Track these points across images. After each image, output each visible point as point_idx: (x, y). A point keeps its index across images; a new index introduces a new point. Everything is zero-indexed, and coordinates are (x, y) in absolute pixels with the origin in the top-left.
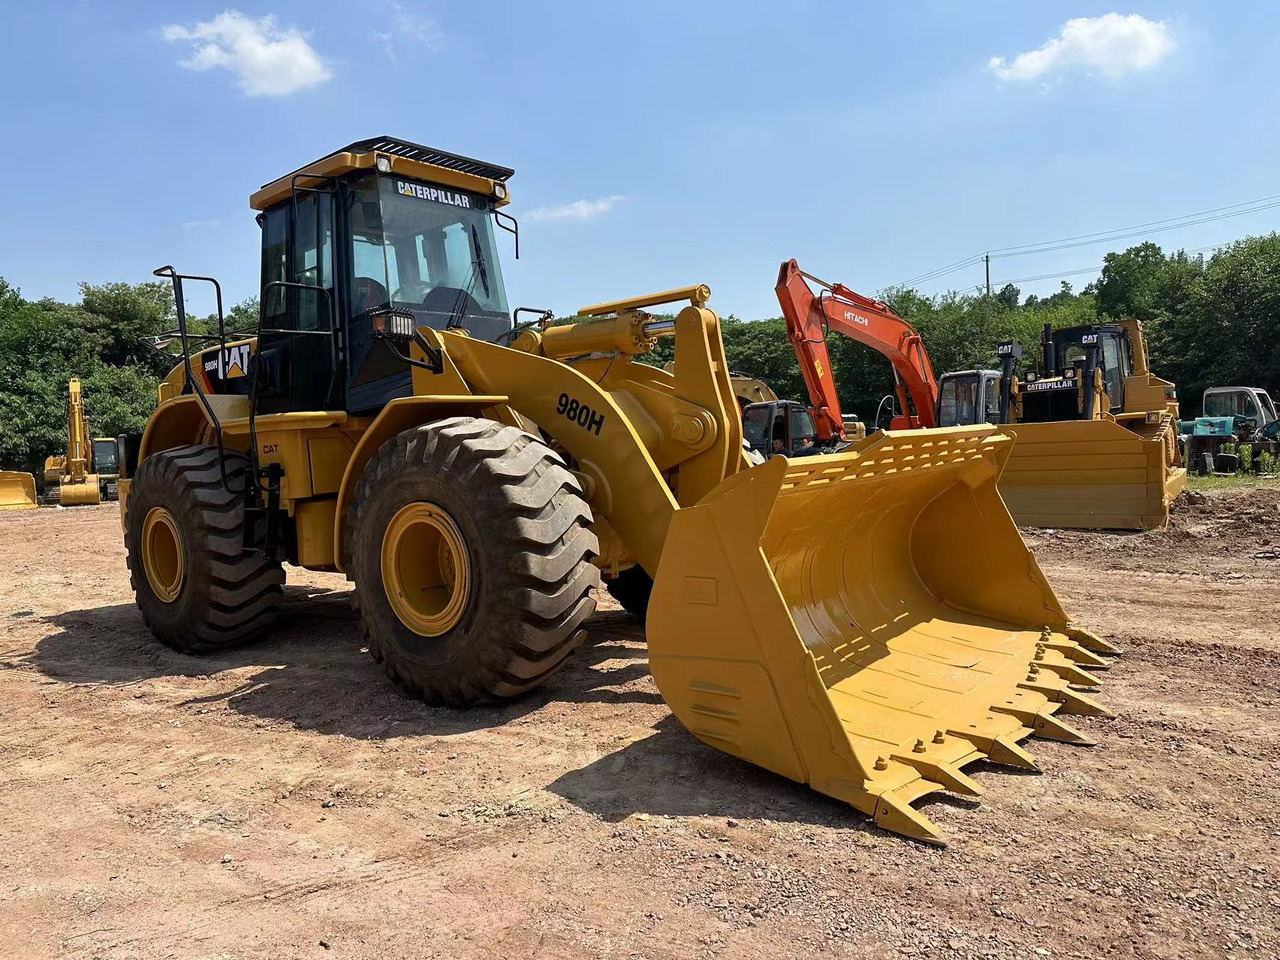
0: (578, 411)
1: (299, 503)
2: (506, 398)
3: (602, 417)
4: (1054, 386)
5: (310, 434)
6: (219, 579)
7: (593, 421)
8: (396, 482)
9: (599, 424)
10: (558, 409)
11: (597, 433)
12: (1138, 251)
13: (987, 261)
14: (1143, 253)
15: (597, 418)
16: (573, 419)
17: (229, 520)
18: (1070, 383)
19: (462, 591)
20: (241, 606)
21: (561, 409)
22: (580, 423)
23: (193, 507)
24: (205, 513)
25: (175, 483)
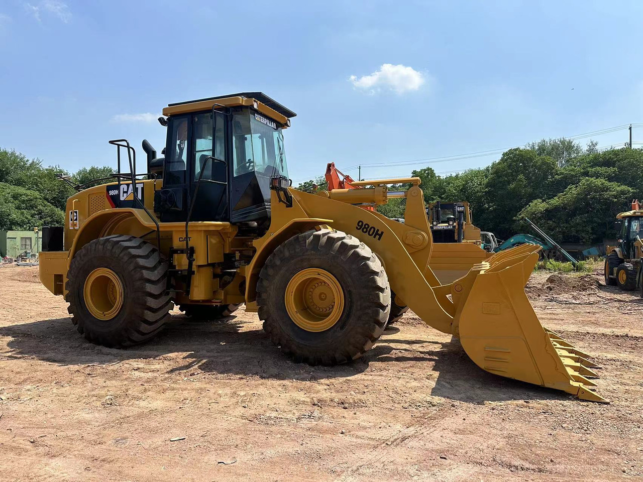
0: (368, 229)
1: (199, 266)
2: (333, 221)
3: (382, 233)
4: (445, 228)
5: (208, 233)
6: (151, 307)
7: (377, 234)
8: (299, 258)
9: (381, 235)
10: (357, 228)
11: (379, 239)
12: (425, 170)
13: (360, 169)
14: (427, 172)
15: (380, 232)
16: (365, 232)
17: (154, 276)
18: (451, 227)
19: (338, 309)
20: (156, 322)
21: (359, 227)
22: (369, 234)
23: (135, 268)
24: (144, 271)
25: (121, 255)
